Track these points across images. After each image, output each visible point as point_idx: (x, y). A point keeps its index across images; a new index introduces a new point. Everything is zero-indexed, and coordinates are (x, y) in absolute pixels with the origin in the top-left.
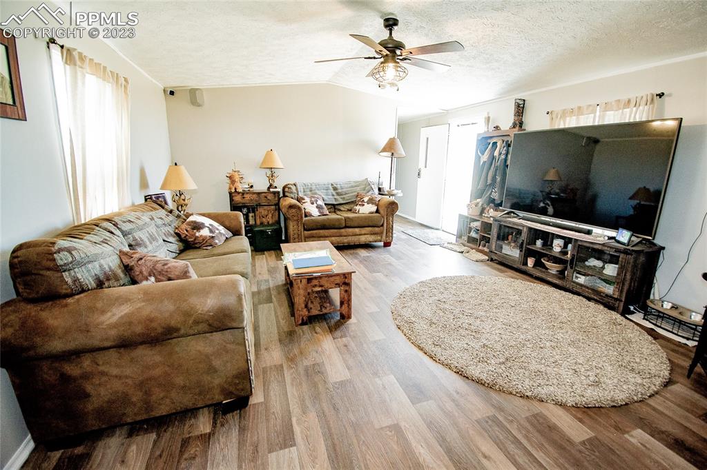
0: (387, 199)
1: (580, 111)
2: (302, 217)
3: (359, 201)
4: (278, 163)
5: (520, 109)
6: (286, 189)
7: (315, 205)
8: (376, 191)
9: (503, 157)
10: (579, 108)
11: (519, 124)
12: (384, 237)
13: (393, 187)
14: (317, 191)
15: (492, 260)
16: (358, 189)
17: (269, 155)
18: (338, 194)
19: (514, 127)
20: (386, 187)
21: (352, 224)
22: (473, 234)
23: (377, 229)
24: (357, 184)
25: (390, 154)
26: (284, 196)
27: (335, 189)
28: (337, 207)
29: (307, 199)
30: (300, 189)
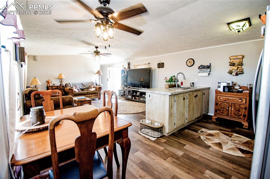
0: (99, 86)
1: (138, 65)
2: (73, 92)
3: (90, 87)
4: (63, 77)
5: (129, 64)
6: (67, 85)
7: (77, 89)
8: (95, 85)
9: (126, 75)
10: (139, 65)
11: (129, 68)
12: (98, 97)
13: (100, 83)
14: (77, 85)
15: (126, 99)
16: (90, 84)
17: (60, 75)
18: (84, 86)
19: (128, 68)
20: (98, 84)
21: (89, 93)
22: (122, 94)
23: (96, 95)
24: (89, 83)
25: (99, 74)
26: (66, 87)
27: (82, 84)
28: (83, 90)
29: (74, 87)
30: (71, 85)
